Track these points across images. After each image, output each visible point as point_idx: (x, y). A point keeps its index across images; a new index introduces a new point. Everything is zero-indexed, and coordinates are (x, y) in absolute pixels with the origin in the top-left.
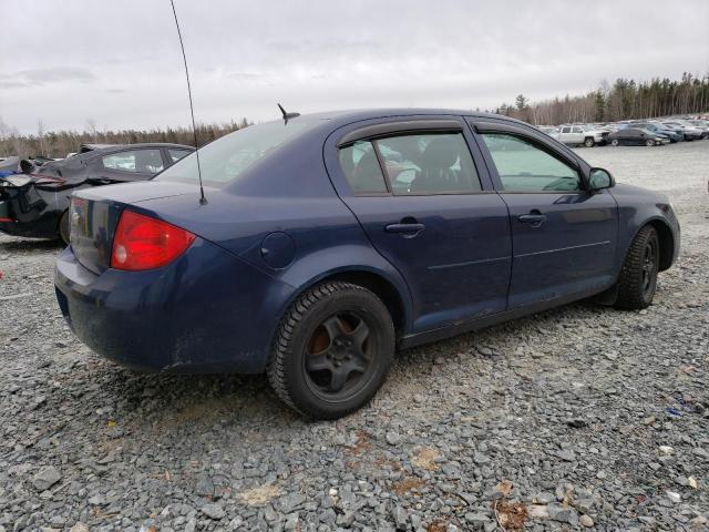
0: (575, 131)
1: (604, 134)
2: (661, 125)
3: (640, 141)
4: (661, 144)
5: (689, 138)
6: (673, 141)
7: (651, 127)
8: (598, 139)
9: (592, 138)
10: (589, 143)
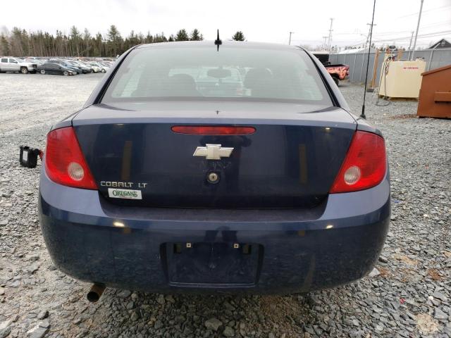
0: (12, 61)
1: (33, 66)
2: (68, 62)
3: (59, 72)
4: (72, 75)
5: (85, 72)
6: (78, 73)
7: (63, 63)
8: (30, 69)
9: (26, 67)
10: (24, 71)
